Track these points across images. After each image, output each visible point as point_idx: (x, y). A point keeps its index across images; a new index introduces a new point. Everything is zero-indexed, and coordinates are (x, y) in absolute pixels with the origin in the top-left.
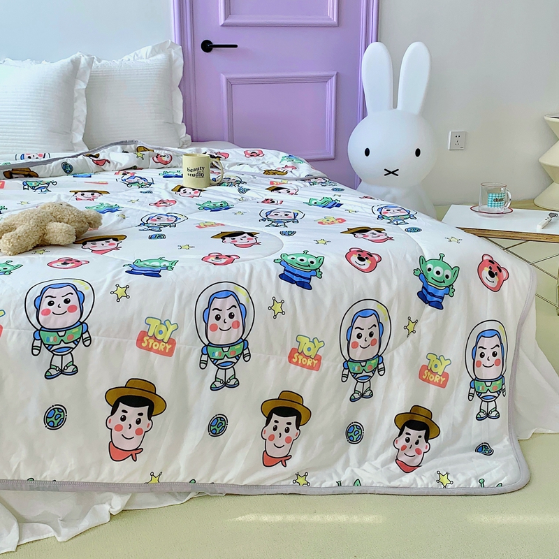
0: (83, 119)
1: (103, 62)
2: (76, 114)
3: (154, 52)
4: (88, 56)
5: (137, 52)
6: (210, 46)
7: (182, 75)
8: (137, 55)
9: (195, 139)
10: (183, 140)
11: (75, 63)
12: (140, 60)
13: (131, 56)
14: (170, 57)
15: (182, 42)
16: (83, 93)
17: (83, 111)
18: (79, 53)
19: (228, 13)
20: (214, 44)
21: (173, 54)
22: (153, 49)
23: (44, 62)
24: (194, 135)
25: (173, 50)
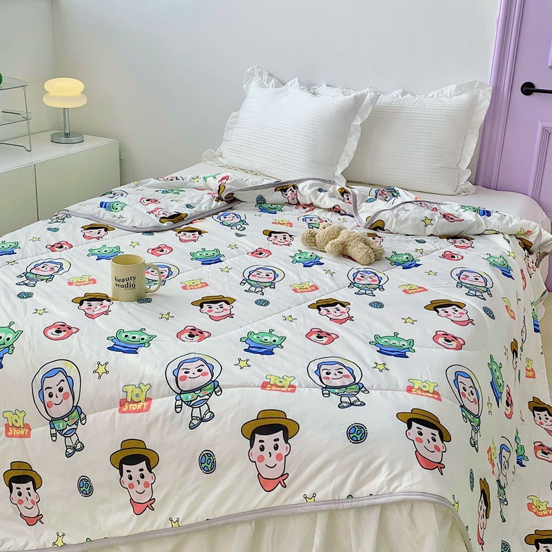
0: (351, 154)
2: (347, 148)
3: (460, 90)
5: (444, 89)
6: (532, 89)
8: (442, 93)
13: (436, 93)
14: (476, 97)
16: (359, 128)
17: (354, 146)
18: (368, 89)
20: (538, 87)
21: (480, 95)
22: (458, 88)
25: (482, 91)
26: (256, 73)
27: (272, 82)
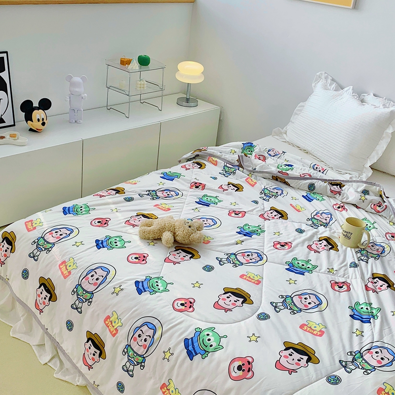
16: (390, 135)
17: (383, 148)
26: (323, 77)
27: (334, 86)
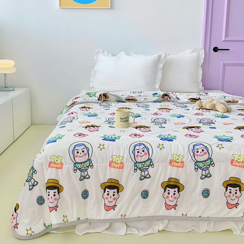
0: (160, 79)
1: (170, 56)
2: (158, 77)
3: (193, 52)
4: (165, 54)
5: (185, 52)
6: (217, 50)
7: (203, 62)
8: (185, 53)
9: (206, 88)
10: (201, 89)
11: (160, 57)
12: (186, 55)
13: (182, 54)
14: (199, 54)
15: (205, 48)
16: (161, 68)
17: (160, 76)
18: (161, 53)
19: (226, 35)
20: (219, 48)
21: (200, 53)
22: (192, 51)
23: (147, 56)
24: (206, 87)
25: (200, 51)
26: (101, 51)
27: (110, 54)
